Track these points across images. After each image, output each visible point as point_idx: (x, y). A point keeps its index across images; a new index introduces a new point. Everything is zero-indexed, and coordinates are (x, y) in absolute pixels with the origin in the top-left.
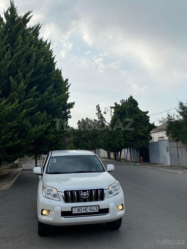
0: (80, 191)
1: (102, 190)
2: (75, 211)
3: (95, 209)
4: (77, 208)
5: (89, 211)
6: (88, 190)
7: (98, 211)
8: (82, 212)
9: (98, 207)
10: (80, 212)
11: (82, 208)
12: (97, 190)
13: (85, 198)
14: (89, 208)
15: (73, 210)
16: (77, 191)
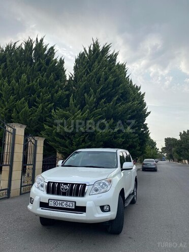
0: (62, 183)
1: (85, 185)
2: (51, 204)
3: (71, 205)
4: (53, 201)
5: (65, 207)
6: (70, 184)
7: (74, 208)
8: (58, 206)
9: (74, 203)
10: (55, 206)
11: (59, 202)
12: (79, 185)
13: (64, 191)
14: (65, 202)
15: (50, 203)
16: (59, 183)
